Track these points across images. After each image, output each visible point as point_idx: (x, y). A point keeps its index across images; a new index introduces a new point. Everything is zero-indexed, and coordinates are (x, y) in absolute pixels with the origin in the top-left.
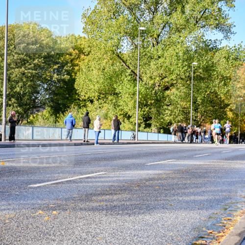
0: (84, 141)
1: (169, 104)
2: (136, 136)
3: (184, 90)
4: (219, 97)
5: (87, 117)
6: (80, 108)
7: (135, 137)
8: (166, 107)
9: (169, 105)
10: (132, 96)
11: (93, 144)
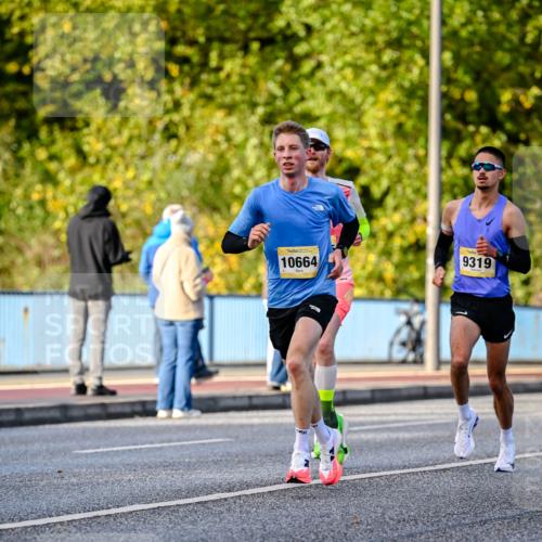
0: (81, 389)
2: (429, 337)
5: (98, 224)
6: (32, 135)
7: (417, 343)
10: (388, 56)
11: (147, 410)
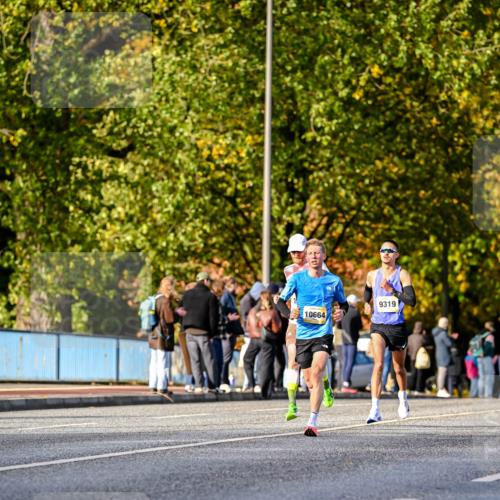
1: (124, 143)
3: (216, 55)
4: (443, 97)
8: (102, 163)
9: (121, 155)
